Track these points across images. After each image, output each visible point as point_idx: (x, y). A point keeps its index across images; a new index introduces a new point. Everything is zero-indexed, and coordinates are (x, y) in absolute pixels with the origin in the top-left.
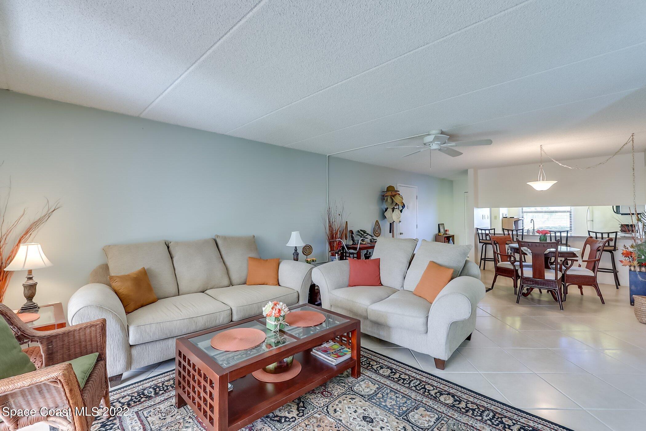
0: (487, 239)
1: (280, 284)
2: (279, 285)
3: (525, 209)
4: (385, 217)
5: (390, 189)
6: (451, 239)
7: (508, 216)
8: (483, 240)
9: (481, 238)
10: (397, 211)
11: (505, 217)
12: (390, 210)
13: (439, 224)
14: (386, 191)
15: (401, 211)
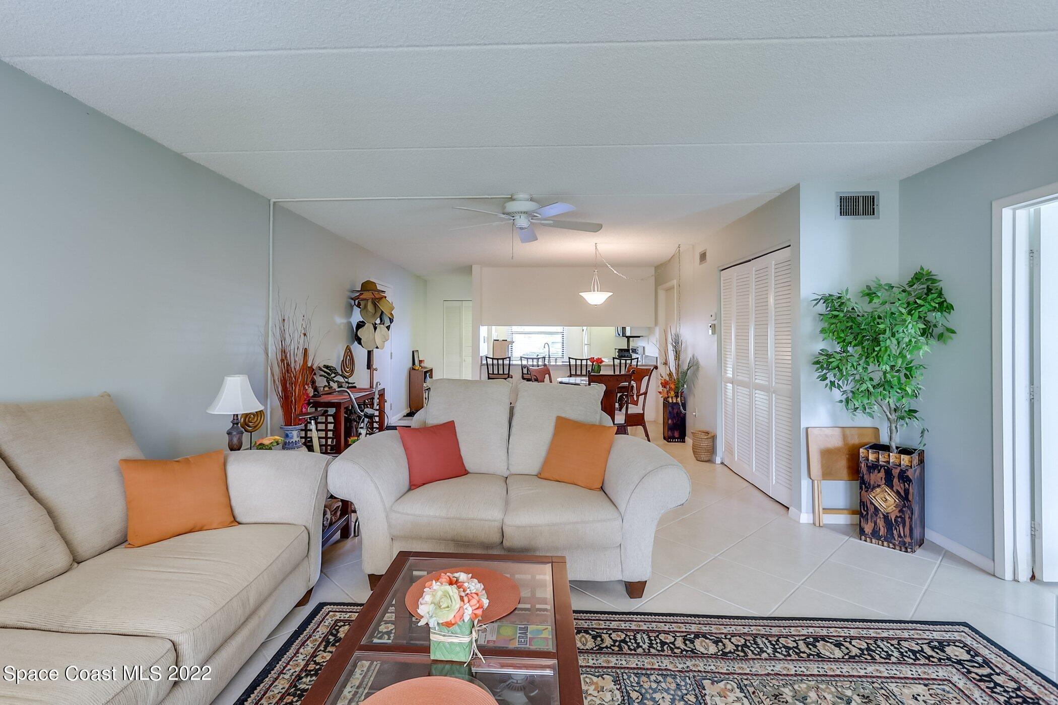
0: (500, 373)
1: (239, 519)
2: (239, 523)
3: (515, 328)
4: (359, 341)
5: (368, 286)
6: (428, 375)
7: (501, 339)
8: (493, 374)
9: (491, 372)
10: (381, 329)
11: (496, 339)
12: (369, 327)
13: (413, 352)
14: (360, 290)
15: (388, 328)
